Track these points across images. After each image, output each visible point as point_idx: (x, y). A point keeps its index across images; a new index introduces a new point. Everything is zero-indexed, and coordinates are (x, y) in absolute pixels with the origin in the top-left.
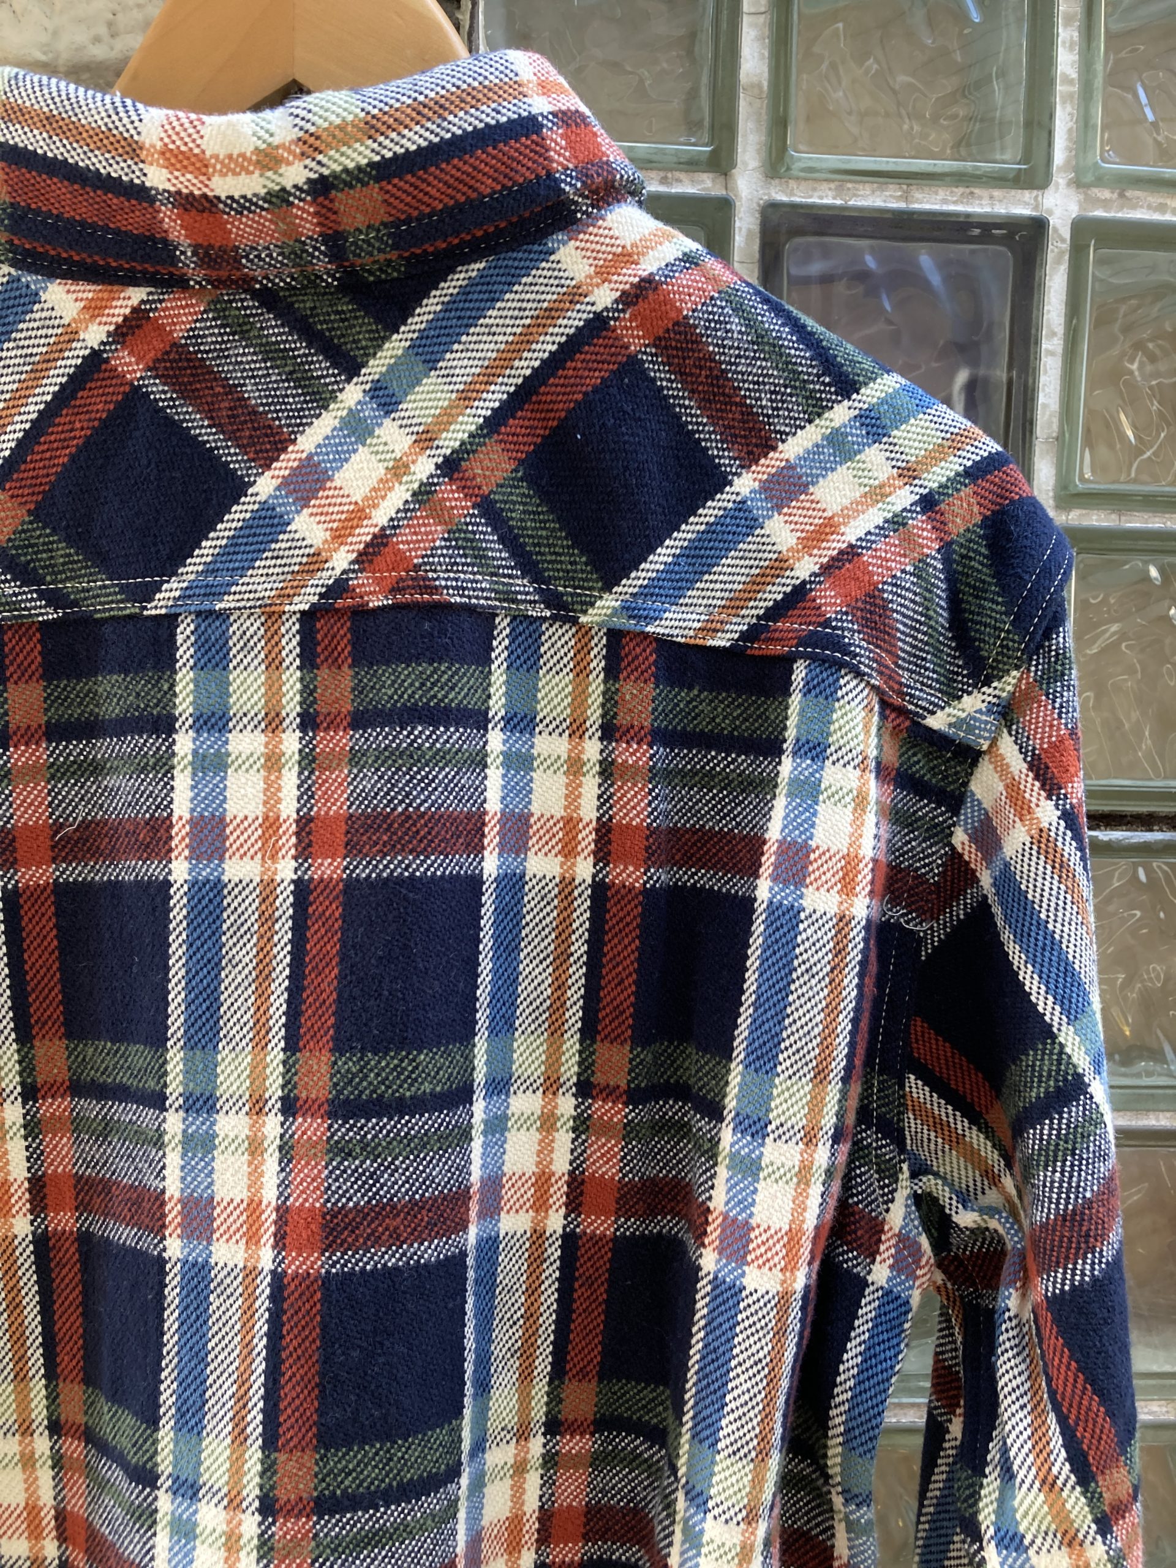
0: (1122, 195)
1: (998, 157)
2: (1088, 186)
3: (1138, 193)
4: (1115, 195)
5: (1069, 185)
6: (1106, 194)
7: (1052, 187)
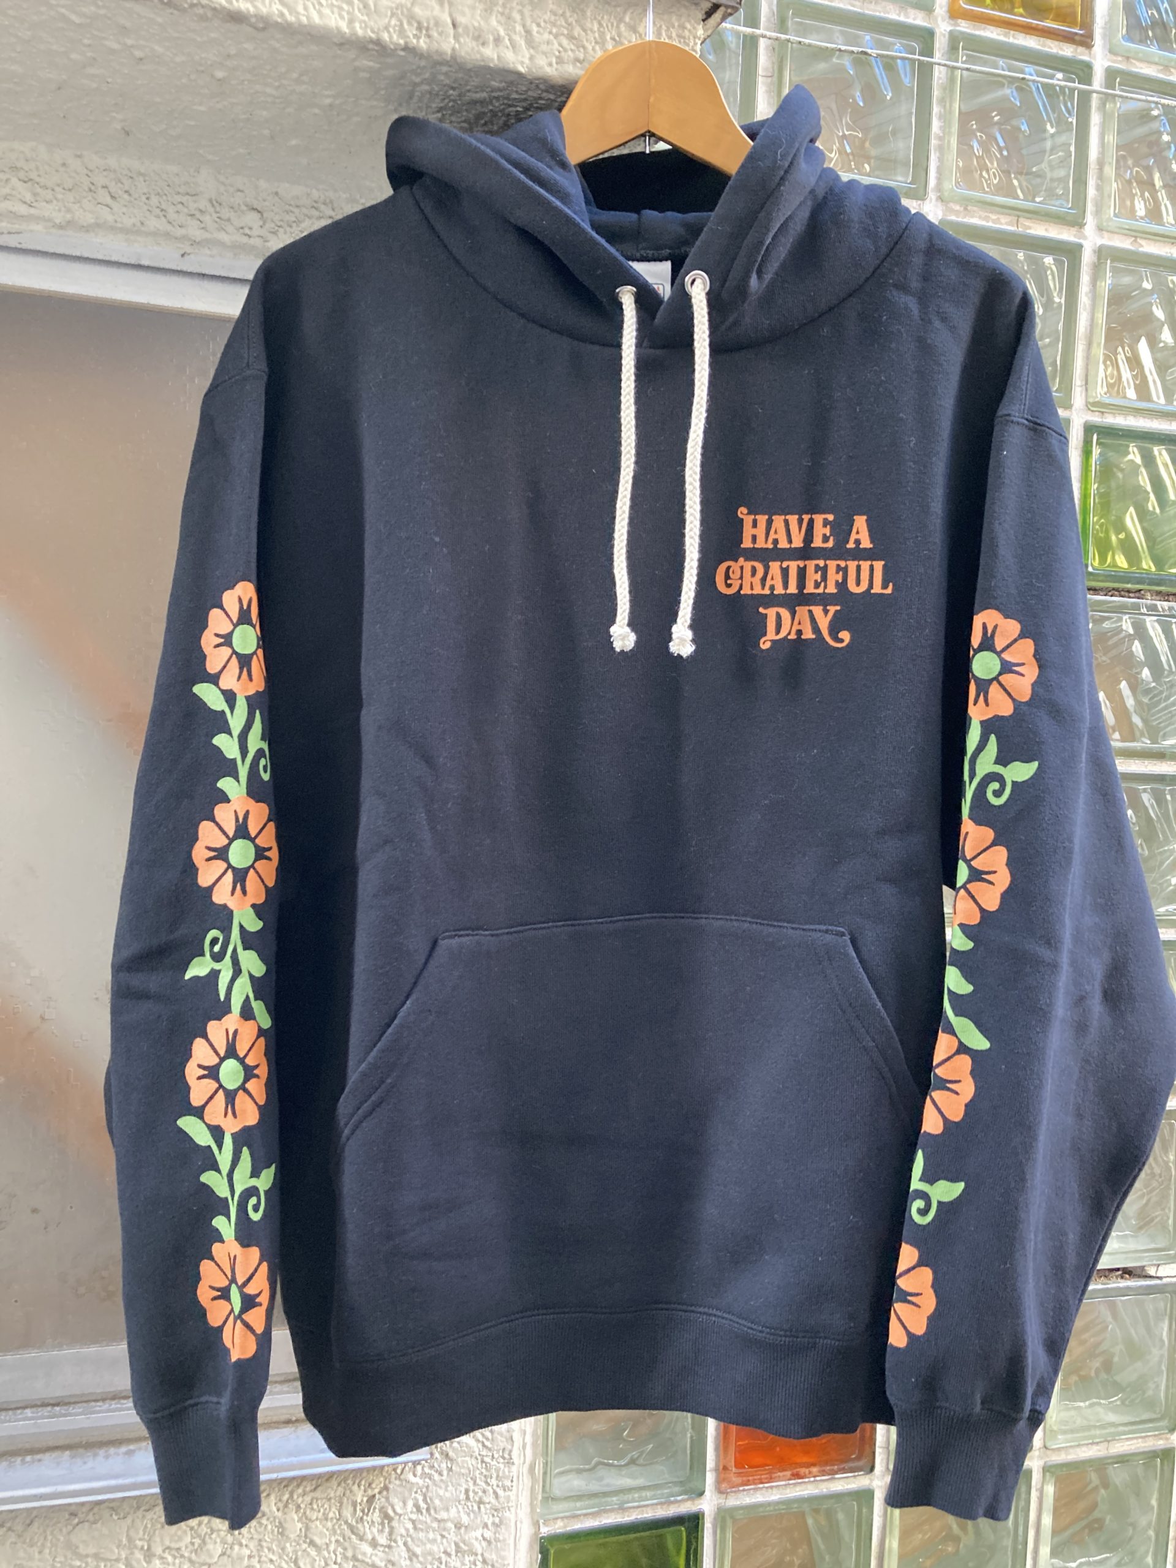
0: (966, 209)
1: (900, 178)
2: (948, 202)
3: (975, 208)
4: (962, 209)
5: (937, 200)
6: (957, 208)
7: (927, 201)
